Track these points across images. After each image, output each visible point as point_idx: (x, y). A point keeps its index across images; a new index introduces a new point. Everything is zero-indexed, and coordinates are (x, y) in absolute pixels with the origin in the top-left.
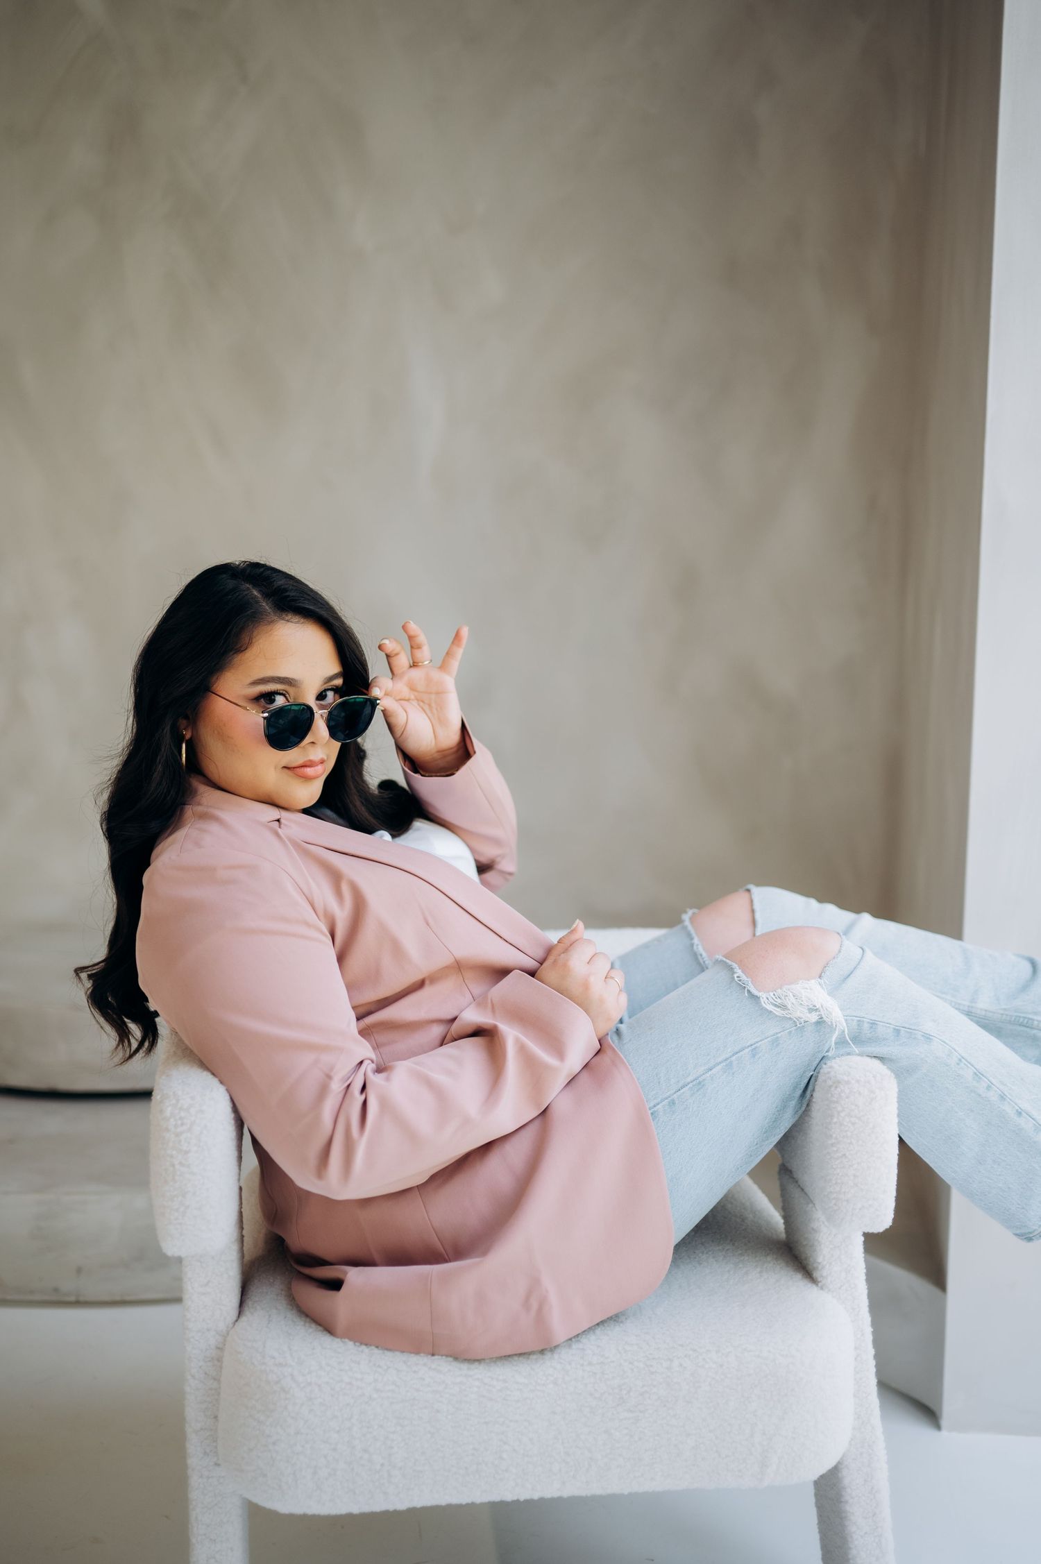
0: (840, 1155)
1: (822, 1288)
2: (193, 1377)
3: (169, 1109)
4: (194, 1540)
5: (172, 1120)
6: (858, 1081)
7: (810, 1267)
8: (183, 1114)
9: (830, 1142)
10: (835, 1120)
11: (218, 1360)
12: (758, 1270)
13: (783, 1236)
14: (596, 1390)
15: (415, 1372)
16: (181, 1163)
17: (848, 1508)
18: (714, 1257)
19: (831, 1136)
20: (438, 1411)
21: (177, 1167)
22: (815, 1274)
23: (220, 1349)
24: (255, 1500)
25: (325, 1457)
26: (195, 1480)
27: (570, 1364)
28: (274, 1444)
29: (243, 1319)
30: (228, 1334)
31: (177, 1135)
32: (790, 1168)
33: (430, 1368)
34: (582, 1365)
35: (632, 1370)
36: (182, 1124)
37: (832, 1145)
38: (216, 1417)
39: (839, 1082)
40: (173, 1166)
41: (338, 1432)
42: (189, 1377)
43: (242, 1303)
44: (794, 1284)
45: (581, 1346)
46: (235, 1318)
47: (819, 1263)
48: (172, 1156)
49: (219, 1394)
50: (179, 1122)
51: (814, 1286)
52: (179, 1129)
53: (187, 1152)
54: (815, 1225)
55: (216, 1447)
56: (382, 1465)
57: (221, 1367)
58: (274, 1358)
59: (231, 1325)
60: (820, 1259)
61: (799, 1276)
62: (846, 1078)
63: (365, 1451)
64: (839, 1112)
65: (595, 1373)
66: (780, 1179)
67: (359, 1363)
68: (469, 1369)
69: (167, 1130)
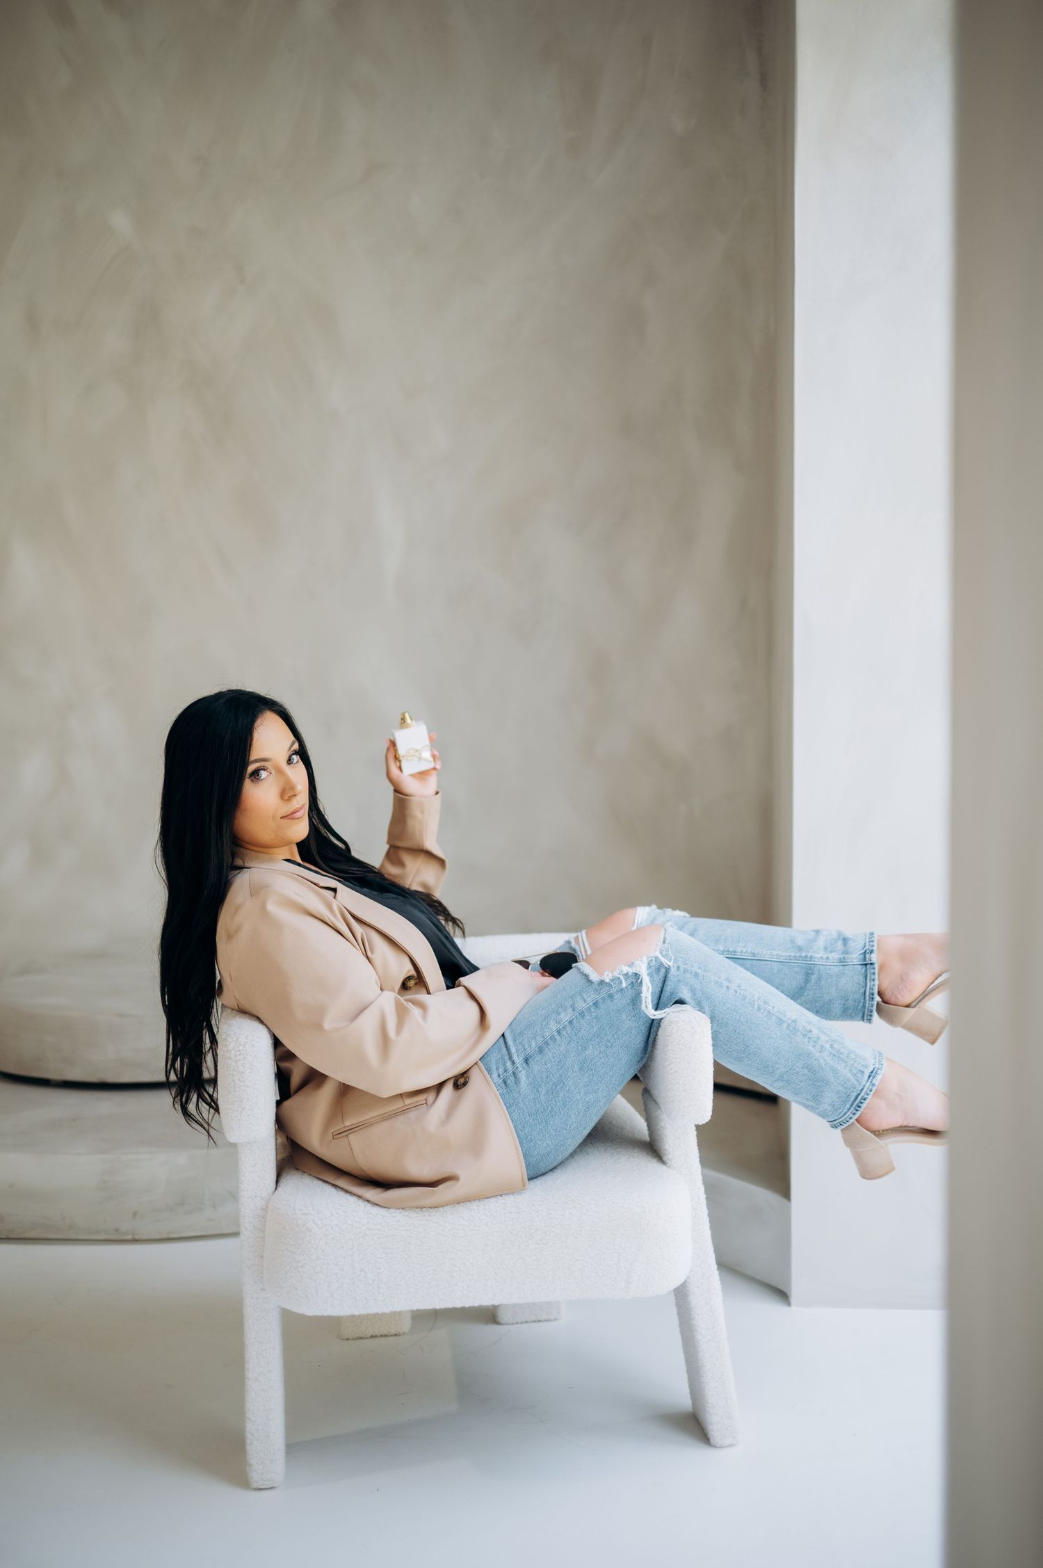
0: (673, 1070)
1: (669, 1167)
2: (246, 1229)
3: (232, 1044)
4: (247, 1342)
5: (233, 1052)
6: (684, 1021)
7: (662, 1155)
8: (241, 1048)
9: (667, 1064)
10: (669, 1048)
11: (263, 1217)
12: (627, 1156)
13: (648, 1139)
14: (514, 1230)
15: (394, 1217)
16: (239, 1080)
17: (695, 1322)
18: (598, 1151)
19: (668, 1059)
20: (409, 1243)
21: (237, 1082)
22: (664, 1159)
23: (265, 1209)
24: (288, 1307)
25: (336, 1275)
26: (248, 1301)
27: (496, 1212)
28: (302, 1267)
29: (279, 1189)
30: (269, 1199)
31: (236, 1061)
32: (649, 1089)
33: (404, 1215)
34: (504, 1213)
35: (538, 1216)
36: (240, 1055)
37: (669, 1065)
38: (262, 1257)
39: (671, 1022)
40: (234, 1081)
41: (345, 1257)
42: (243, 1229)
43: (277, 1182)
44: (651, 1164)
45: (504, 1201)
46: (275, 1187)
47: (666, 1150)
48: (233, 1075)
49: (264, 1241)
50: (238, 1053)
51: (665, 1166)
52: (238, 1058)
53: (243, 1073)
54: (662, 1124)
55: (262, 1277)
56: (374, 1280)
57: (265, 1222)
58: (302, 1210)
59: (271, 1194)
60: (667, 1148)
61: (654, 1161)
62: (676, 1019)
63: (362, 1271)
64: (671, 1042)
65: (513, 1219)
66: (643, 1098)
67: (357, 1212)
68: (429, 1216)
69: (230, 1058)
